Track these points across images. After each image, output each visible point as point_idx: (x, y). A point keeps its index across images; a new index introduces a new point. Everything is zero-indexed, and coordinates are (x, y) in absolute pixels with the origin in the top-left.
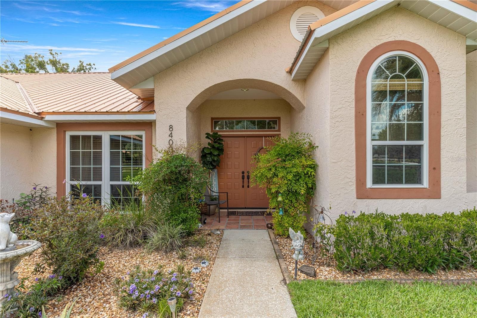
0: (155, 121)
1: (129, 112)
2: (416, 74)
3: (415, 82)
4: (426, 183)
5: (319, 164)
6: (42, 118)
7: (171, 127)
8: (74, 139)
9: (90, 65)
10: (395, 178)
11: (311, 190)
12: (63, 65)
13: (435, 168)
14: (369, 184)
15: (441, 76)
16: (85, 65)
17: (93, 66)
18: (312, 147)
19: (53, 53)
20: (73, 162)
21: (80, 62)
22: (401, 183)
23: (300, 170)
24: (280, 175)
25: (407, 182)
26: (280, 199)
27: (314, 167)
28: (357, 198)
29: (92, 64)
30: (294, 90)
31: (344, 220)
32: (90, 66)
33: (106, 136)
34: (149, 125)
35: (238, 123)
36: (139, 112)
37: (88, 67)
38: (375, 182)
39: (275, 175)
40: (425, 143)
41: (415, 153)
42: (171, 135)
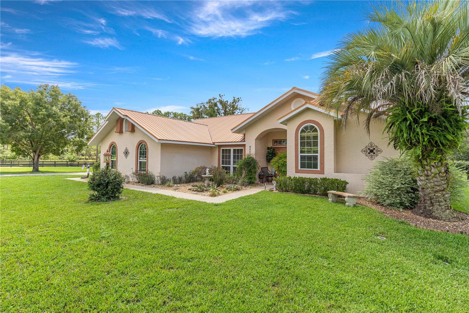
0: (245, 145)
1: (237, 142)
2: (316, 130)
3: (315, 133)
4: (319, 169)
6: (214, 144)
7: (250, 147)
8: (223, 150)
10: (309, 167)
12: (225, 102)
13: (322, 164)
14: (299, 168)
15: (324, 131)
16: (236, 99)
17: (240, 99)
19: (221, 95)
20: (222, 158)
21: (234, 97)
22: (312, 168)
23: (283, 163)
28: (296, 172)
29: (239, 98)
33: (232, 149)
34: (244, 146)
36: (241, 142)
38: (301, 168)
40: (319, 155)
41: (316, 158)
42: (250, 150)
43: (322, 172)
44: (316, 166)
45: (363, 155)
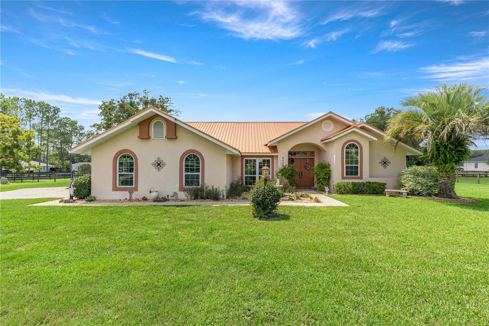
0: (277, 156)
2: (357, 148)
3: (356, 150)
4: (359, 176)
5: (331, 170)
7: (283, 158)
8: (246, 160)
9: (167, 98)
10: (351, 174)
11: (329, 178)
13: (361, 172)
14: (345, 176)
15: (363, 149)
18: (329, 165)
20: (246, 169)
22: (353, 175)
23: (327, 172)
24: (321, 173)
25: (355, 175)
26: (321, 180)
27: (330, 171)
28: (342, 179)
30: (323, 146)
31: (338, 184)
32: (167, 100)
33: (257, 160)
35: (298, 153)
37: (166, 100)
38: (346, 175)
39: (320, 173)
40: (359, 165)
41: (356, 168)
42: (283, 160)
43: (361, 178)
44: (356, 174)
45: (380, 165)
